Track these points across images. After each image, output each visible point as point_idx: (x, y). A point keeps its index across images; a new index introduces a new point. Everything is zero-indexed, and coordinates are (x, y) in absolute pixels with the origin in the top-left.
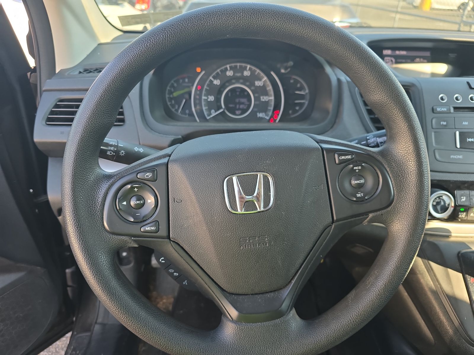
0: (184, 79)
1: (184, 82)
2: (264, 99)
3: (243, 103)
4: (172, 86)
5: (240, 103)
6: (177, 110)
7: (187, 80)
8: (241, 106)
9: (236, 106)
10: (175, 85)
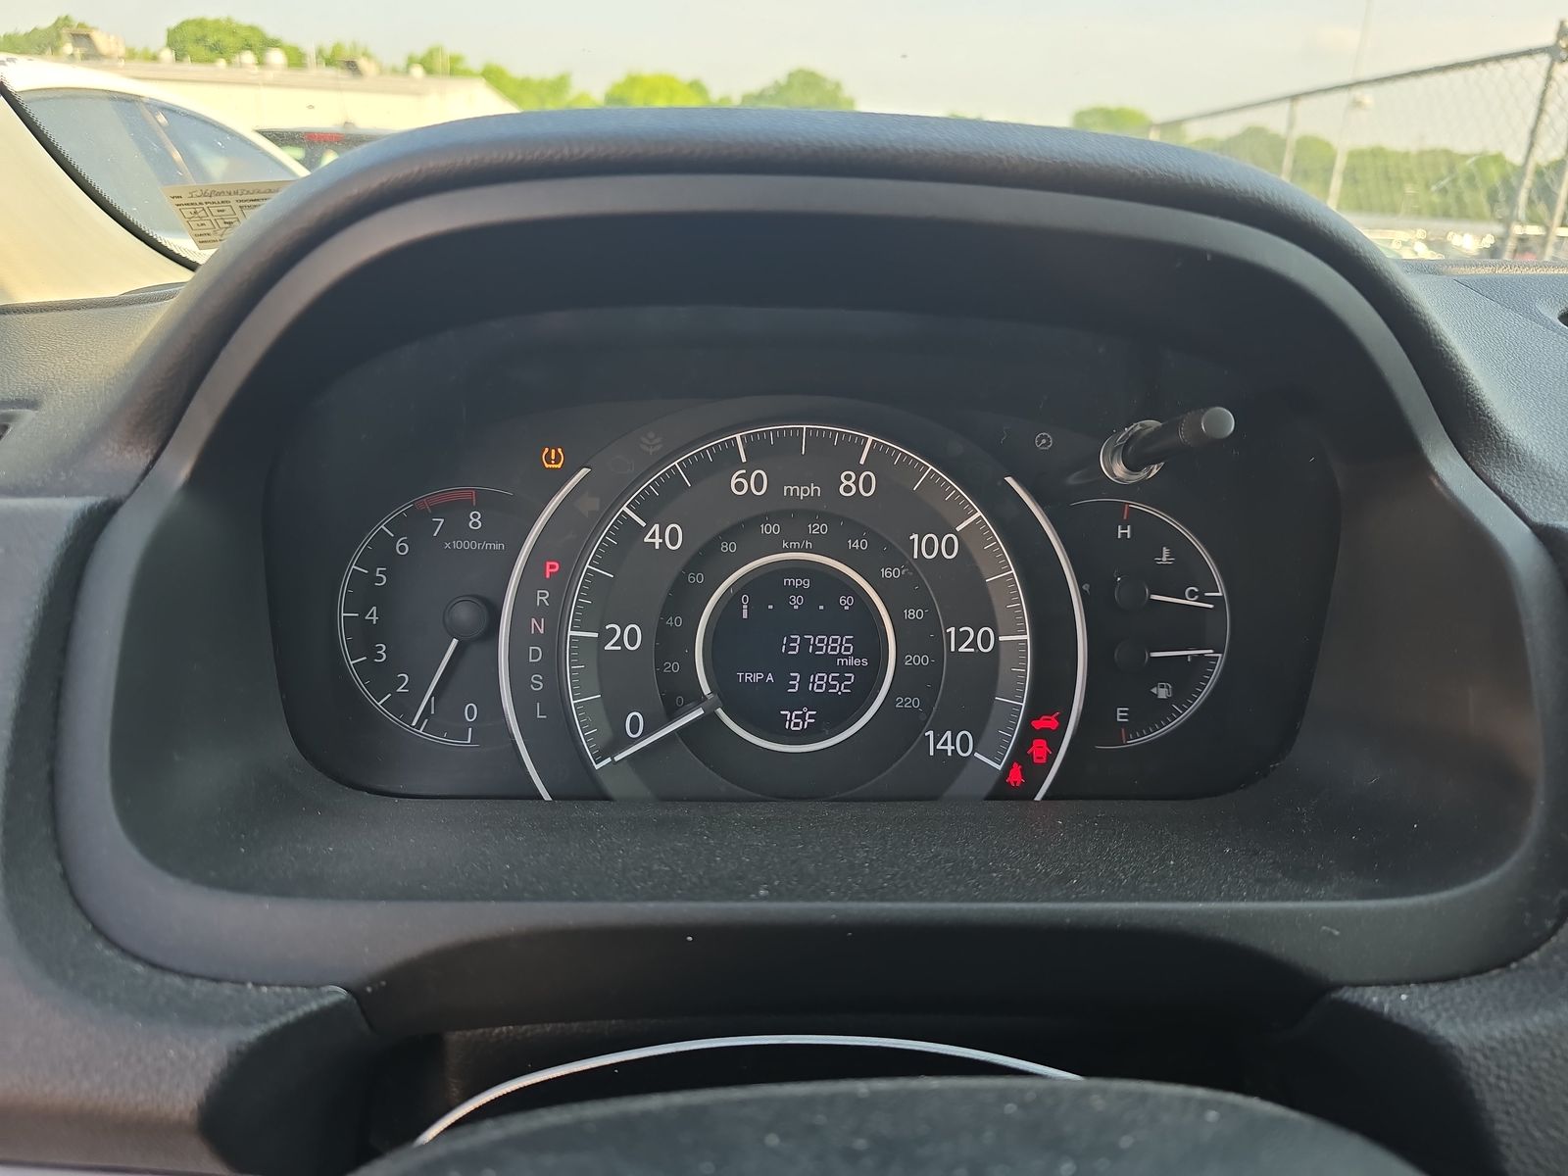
0: (456, 510)
1: (458, 529)
2: (965, 641)
3: (828, 664)
4: (383, 552)
5: (812, 663)
6: (404, 707)
7: (475, 520)
8: (818, 683)
9: (783, 680)
10: (402, 547)
